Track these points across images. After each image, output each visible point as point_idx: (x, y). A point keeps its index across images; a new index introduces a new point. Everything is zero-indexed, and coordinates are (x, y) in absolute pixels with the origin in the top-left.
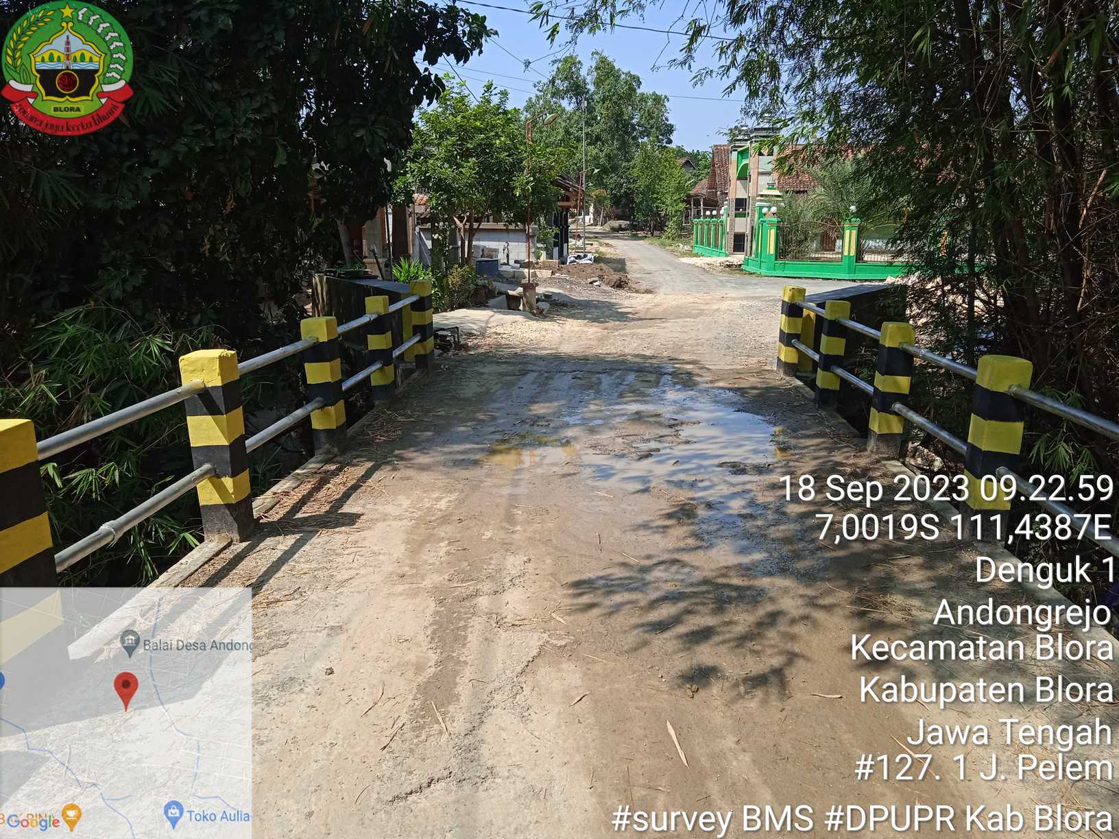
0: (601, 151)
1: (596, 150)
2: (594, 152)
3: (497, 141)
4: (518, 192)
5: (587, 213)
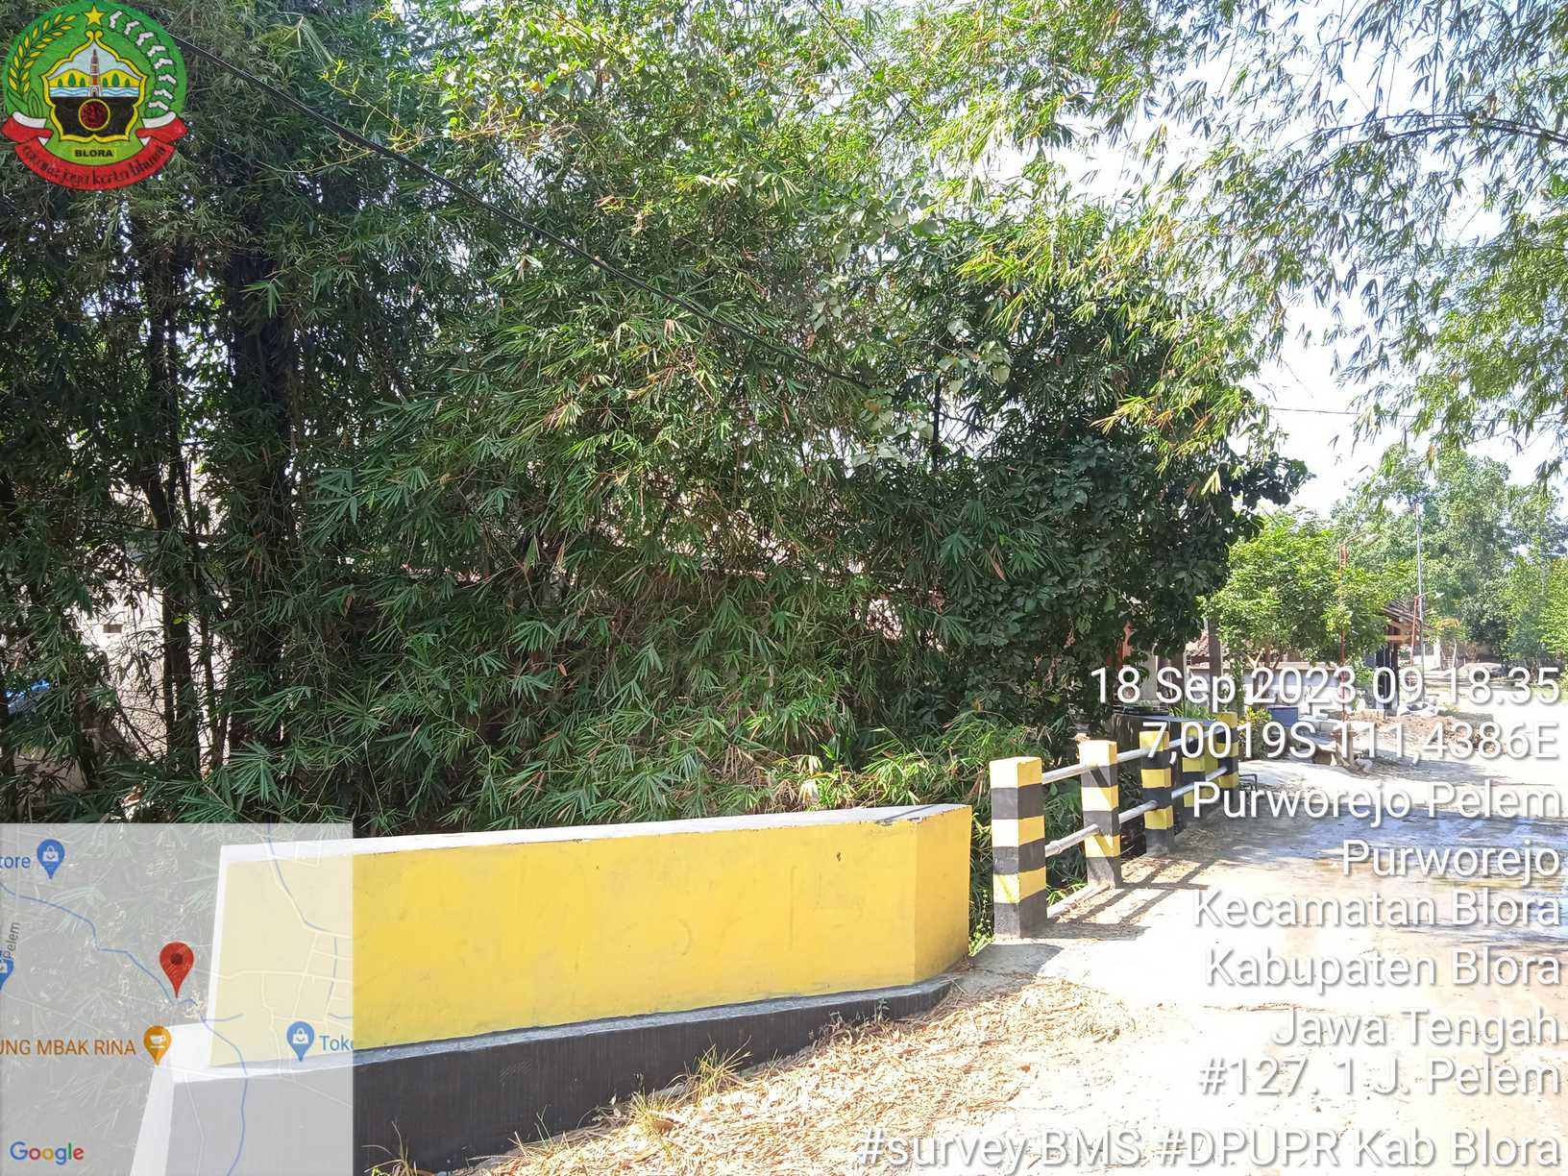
0: (1450, 566)
1: (1442, 566)
2: (1437, 569)
3: (1303, 567)
4: (1331, 625)
5: (1430, 651)
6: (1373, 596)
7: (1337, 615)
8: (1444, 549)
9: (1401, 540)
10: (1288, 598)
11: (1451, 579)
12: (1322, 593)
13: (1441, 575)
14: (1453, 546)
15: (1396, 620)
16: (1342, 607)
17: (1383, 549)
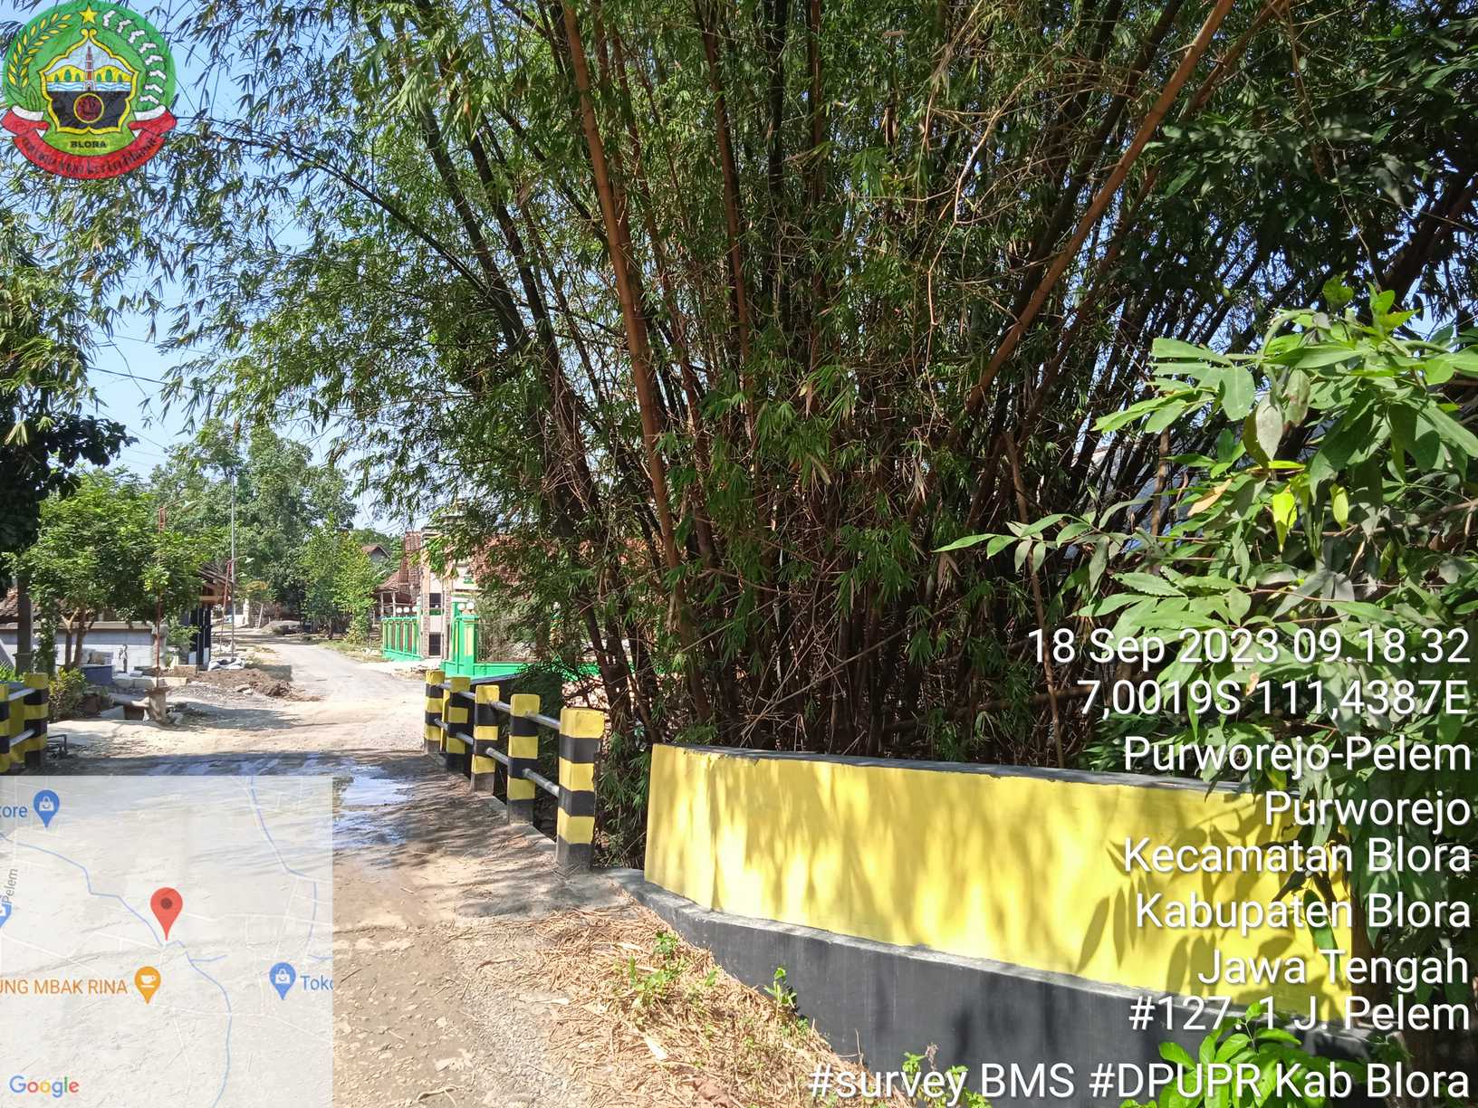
0: (259, 533)
1: (253, 533)
2: (249, 535)
3: (122, 529)
4: (148, 586)
5: (240, 611)
6: (190, 559)
7: (154, 575)
8: (255, 518)
9: (217, 508)
10: (107, 558)
11: (260, 546)
12: (140, 555)
13: (252, 542)
14: (263, 516)
15: (210, 581)
16: (159, 568)
17: (200, 515)
